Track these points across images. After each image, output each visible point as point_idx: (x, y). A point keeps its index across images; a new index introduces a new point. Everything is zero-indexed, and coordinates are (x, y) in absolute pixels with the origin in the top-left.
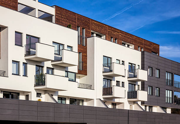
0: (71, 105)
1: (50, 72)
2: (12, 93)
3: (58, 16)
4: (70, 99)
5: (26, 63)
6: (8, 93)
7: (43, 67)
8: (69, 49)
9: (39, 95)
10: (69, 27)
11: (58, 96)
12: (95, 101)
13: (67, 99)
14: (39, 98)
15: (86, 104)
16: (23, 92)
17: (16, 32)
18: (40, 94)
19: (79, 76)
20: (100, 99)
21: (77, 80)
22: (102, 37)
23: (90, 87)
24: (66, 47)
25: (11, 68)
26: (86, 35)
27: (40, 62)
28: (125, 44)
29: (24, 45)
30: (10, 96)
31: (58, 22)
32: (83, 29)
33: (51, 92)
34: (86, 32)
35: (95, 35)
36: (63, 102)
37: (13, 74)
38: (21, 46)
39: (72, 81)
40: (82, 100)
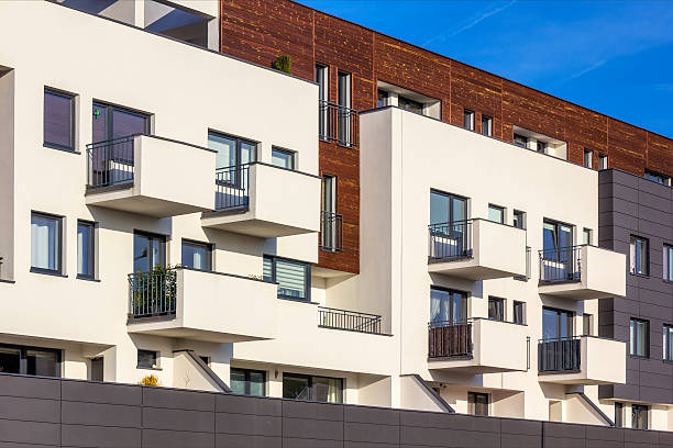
0: (290, 403)
1: (197, 258)
2: (29, 352)
3: (230, 20)
4: (285, 374)
5: (93, 224)
6: (13, 351)
7: (164, 238)
8: (282, 162)
9: (147, 358)
10: (278, 65)
11: (233, 361)
12: (397, 386)
13: (272, 375)
14: (147, 373)
15: (353, 396)
16: (80, 349)
17: (49, 91)
18: (154, 355)
19: (326, 279)
20: (418, 377)
21: (317, 293)
22: (427, 111)
23: (374, 324)
24: (266, 155)
25: (27, 243)
26: (355, 103)
27: (153, 218)
28: (525, 140)
29: (82, 147)
30: (23, 363)
31: (233, 46)
32: (342, 74)
33: (202, 346)
34: (356, 86)
35: (394, 101)
36: (256, 388)
37: (34, 270)
38: (71, 148)
39: (295, 297)
40: (340, 381)
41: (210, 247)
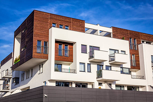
1: (109, 68)
2: (82, 84)
3: (114, 33)
4: (127, 86)
5: (90, 64)
6: (79, 84)
7: (103, 66)
8: (123, 53)
9: (100, 84)
10: (123, 39)
11: (116, 84)
12: (147, 88)
13: (125, 86)
15: (141, 90)
16: (90, 83)
17: (82, 45)
18: (102, 83)
20: (151, 86)
21: (132, 73)
22: (151, 44)
23: (143, 78)
24: (120, 52)
25: (79, 67)
26: (137, 43)
27: (101, 63)
29: (88, 53)
30: (81, 86)
31: (115, 36)
32: (135, 39)
33: (110, 82)
34: (137, 41)
35: (145, 42)
36: (122, 89)
37: (80, 71)
38: (86, 53)
39: (128, 74)
40: (138, 87)
41: (111, 66)
